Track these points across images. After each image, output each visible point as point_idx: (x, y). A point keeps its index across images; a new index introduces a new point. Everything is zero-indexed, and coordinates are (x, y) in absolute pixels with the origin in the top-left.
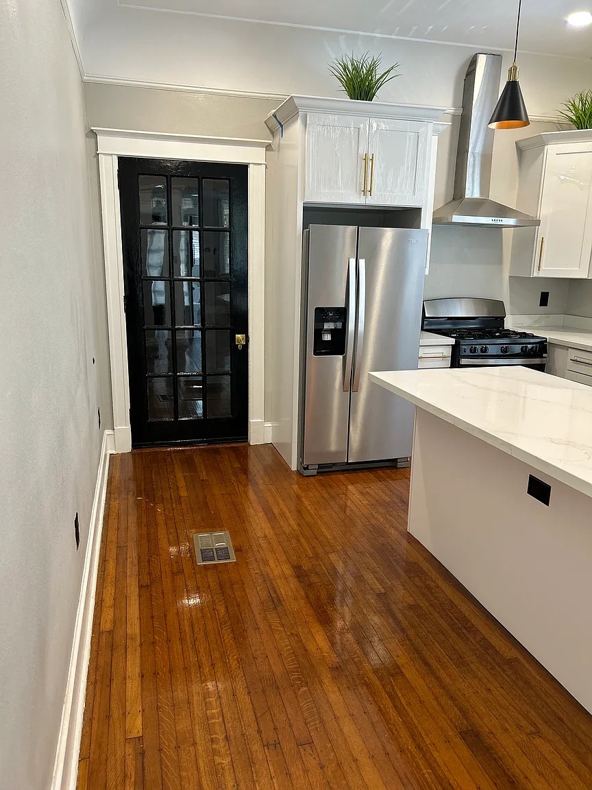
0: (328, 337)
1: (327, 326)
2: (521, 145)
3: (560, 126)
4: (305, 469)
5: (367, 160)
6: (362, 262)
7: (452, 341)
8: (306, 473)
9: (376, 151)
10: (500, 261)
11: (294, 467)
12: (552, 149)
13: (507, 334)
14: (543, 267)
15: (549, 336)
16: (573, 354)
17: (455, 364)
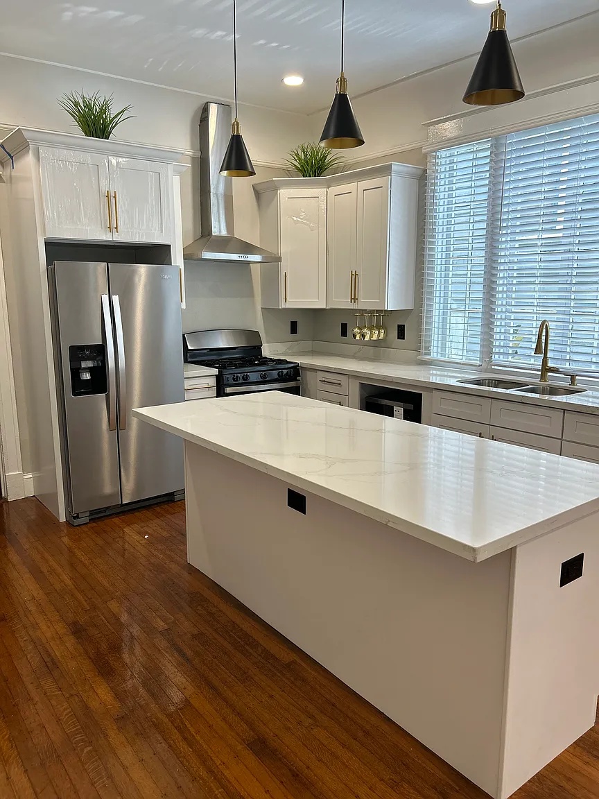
0: (86, 376)
1: (84, 364)
2: (258, 188)
3: (288, 173)
4: (75, 518)
5: (110, 197)
6: (116, 299)
7: (215, 371)
8: (77, 522)
9: (118, 188)
10: (251, 294)
11: (62, 518)
12: (284, 193)
13: (265, 361)
14: (288, 299)
15: (300, 360)
16: (321, 376)
17: (220, 393)
